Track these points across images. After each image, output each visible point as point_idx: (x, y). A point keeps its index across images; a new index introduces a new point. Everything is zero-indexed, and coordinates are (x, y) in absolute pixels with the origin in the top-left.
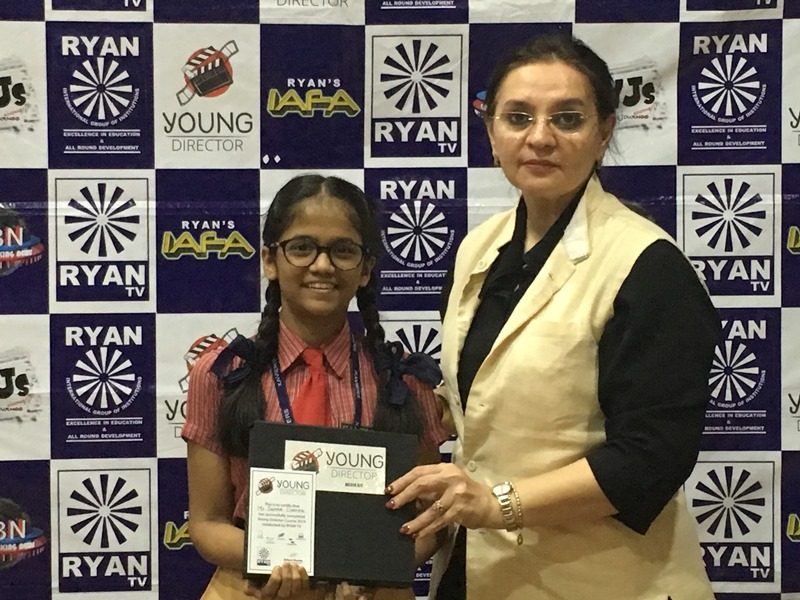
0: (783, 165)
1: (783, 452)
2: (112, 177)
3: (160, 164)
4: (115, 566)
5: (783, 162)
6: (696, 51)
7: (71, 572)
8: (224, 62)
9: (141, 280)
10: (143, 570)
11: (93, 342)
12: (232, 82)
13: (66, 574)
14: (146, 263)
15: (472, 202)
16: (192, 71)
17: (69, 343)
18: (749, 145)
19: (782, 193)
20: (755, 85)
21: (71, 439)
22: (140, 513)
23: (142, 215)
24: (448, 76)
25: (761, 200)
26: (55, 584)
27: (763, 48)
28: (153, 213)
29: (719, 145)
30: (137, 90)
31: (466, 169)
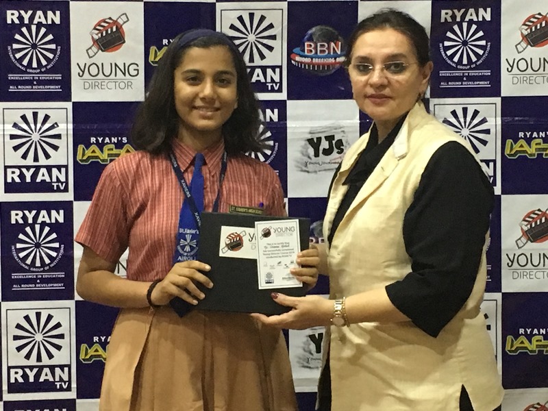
0: (502, 97)
1: (503, 294)
2: (43, 107)
3: (75, 98)
4: (46, 375)
5: (502, 95)
6: (443, 20)
7: (16, 379)
8: (119, 28)
9: (63, 179)
10: (66, 378)
11: (30, 221)
12: (124, 42)
13: (13, 381)
14: (66, 167)
15: (290, 124)
16: (97, 34)
17: (13, 222)
18: (479, 84)
19: (502, 117)
20: (483, 43)
21: (16, 288)
22: (63, 338)
23: (63, 133)
24: (273, 37)
25: (487, 122)
26: (5, 387)
27: (488, 18)
28: (71, 132)
29: (457, 84)
30: (59, 47)
31: (286, 101)
